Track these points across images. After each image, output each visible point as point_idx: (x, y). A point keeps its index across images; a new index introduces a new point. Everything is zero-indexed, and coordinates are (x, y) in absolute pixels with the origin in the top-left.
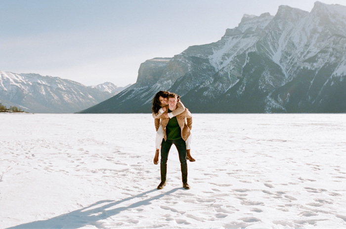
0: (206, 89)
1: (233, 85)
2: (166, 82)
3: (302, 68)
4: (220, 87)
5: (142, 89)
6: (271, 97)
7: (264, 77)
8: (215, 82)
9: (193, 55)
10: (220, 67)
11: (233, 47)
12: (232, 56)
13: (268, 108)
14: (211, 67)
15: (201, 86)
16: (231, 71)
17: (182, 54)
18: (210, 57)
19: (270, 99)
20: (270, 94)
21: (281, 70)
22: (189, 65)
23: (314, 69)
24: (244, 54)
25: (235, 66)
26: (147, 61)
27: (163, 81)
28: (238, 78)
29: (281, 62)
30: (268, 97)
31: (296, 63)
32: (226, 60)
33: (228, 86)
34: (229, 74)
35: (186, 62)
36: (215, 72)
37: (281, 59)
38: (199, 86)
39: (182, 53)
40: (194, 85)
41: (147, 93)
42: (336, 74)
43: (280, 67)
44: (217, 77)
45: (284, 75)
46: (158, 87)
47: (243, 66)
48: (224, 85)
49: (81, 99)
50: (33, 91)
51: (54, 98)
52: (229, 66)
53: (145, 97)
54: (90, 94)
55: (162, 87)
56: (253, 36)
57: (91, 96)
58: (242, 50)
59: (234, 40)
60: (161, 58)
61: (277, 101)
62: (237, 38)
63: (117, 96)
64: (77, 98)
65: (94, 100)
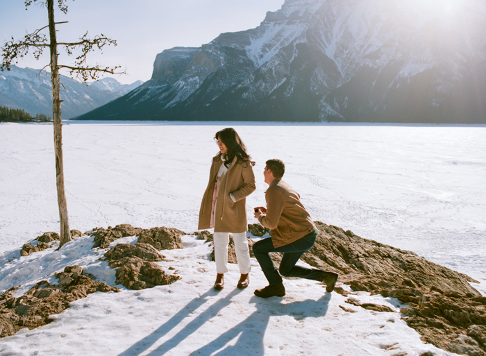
0: (245, 89)
1: (279, 85)
2: (191, 79)
3: (362, 65)
4: (263, 87)
5: (160, 88)
6: (325, 100)
7: (316, 75)
8: (256, 80)
9: (226, 45)
10: (261, 62)
11: (276, 36)
12: (275, 48)
13: (323, 116)
14: (250, 61)
15: (240, 86)
16: (276, 67)
17: (212, 44)
18: (247, 48)
19: (324, 104)
20: (324, 98)
21: (336, 67)
22: (221, 58)
23: (376, 67)
24: (291, 45)
25: (280, 60)
26: (165, 51)
27: (188, 78)
28: (285, 76)
29: (335, 57)
30: (322, 101)
31: (354, 59)
32: (267, 52)
33: (274, 86)
34: (274, 71)
35: (217, 53)
36: (254, 67)
37: (336, 53)
38: (236, 86)
39: (212, 42)
41: (166, 94)
42: (403, 74)
43: (334, 63)
44: (259, 75)
45: (340, 74)
46: (181, 86)
47: (291, 61)
48: (268, 85)
49: (74, 100)
50: (8, 88)
51: (38, 98)
52: (273, 60)
53: (165, 98)
54: (86, 93)
55: (187, 85)
56: (300, 22)
57: (87, 97)
58: (287, 39)
59: (276, 26)
60: (183, 48)
61: (333, 107)
62: (280, 24)
63: (127, 96)
64: (69, 98)
65: (92, 101)
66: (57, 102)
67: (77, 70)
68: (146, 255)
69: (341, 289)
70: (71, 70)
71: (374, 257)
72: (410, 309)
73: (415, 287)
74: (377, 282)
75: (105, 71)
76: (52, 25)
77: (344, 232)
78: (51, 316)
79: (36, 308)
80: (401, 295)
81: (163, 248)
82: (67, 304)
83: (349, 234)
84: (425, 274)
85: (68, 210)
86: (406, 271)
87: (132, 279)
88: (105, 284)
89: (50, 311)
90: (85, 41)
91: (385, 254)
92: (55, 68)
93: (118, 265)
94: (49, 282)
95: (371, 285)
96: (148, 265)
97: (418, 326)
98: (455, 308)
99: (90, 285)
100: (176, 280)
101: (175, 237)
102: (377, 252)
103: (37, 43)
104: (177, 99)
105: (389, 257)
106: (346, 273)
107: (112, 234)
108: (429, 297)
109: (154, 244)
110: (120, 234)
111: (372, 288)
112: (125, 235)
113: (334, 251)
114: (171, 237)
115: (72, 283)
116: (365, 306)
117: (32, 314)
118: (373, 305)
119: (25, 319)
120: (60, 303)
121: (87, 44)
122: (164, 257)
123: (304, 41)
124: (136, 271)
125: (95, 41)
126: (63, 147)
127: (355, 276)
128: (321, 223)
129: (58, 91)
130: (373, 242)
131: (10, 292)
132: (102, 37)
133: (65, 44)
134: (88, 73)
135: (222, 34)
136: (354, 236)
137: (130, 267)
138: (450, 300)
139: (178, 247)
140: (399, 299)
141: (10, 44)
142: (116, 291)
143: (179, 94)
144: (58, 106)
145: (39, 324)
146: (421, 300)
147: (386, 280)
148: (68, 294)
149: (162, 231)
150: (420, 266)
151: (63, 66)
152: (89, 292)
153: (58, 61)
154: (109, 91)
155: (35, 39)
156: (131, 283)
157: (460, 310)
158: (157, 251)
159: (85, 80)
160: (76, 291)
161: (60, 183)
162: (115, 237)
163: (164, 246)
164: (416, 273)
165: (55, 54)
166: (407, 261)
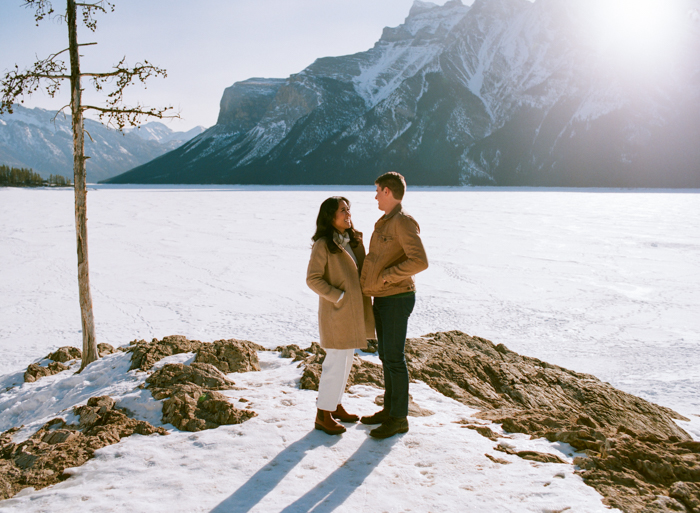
0: (353, 139)
1: (401, 132)
2: (274, 125)
3: (520, 104)
4: (378, 136)
5: (229, 138)
6: (468, 156)
7: (455, 119)
8: (368, 125)
9: (325, 75)
10: (375, 100)
11: (397, 62)
12: (395, 79)
13: (464, 177)
14: (359, 98)
15: (344, 134)
16: (396, 106)
17: (304, 73)
18: (355, 79)
19: (467, 161)
20: (466, 152)
21: (483, 107)
22: (318, 93)
23: (541, 107)
24: (418, 76)
25: (403, 97)
26: (237, 84)
27: (270, 122)
28: (410, 119)
29: (482, 92)
30: (463, 156)
31: (510, 96)
32: (384, 85)
33: (392, 135)
34: (394, 112)
35: (312, 87)
36: (365, 107)
37: (483, 86)
38: (339, 134)
39: (305, 71)
40: (329, 131)
41: (238, 146)
42: (580, 117)
43: (481, 101)
44: (372, 118)
45: (489, 117)
46: (260, 134)
47: (418, 98)
48: (385, 133)
49: (105, 155)
50: (9, 137)
51: (52, 152)
52: (393, 97)
53: (237, 152)
54: (123, 145)
55: (268, 134)
56: (431, 43)
57: (124, 150)
58: (412, 67)
59: (397, 48)
60: (263, 79)
61: (479, 165)
62: (402, 45)
63: (181, 150)
64: (97, 152)
65: (130, 157)
66: (80, 159)
67: (110, 113)
68: (207, 381)
69: (489, 430)
70: (101, 112)
71: (537, 383)
72: (588, 458)
73: (595, 427)
74: (541, 419)
75: (150, 113)
76: (73, 48)
77: (494, 347)
78: (67, 470)
79: (46, 459)
80: (576, 438)
81: (232, 370)
82: (91, 452)
83: (501, 349)
84: (610, 407)
85: (94, 314)
86: (583, 403)
87: (186, 416)
88: (147, 423)
89: (66, 463)
90: (120, 71)
91: (553, 378)
92: (78, 109)
93: (166, 396)
94: (65, 420)
95: (531, 424)
96: (209, 396)
97: (599, 483)
98: (652, 458)
99: (125, 425)
100: (249, 418)
101: (248, 355)
102: (541, 375)
103: (52, 74)
104: (253, 154)
105: (559, 382)
106: (496, 407)
107: (157, 349)
108: (615, 442)
109: (218, 364)
110: (170, 349)
111: (533, 428)
112: (176, 351)
113: (479, 375)
114: (244, 354)
115: (99, 422)
116: (522, 455)
117: (40, 468)
118: (534, 454)
119: (30, 474)
120: (81, 451)
121: (124, 75)
122: (233, 384)
123: (437, 69)
124: (192, 404)
125: (136, 70)
126: (88, 224)
127: (509, 410)
128: (461, 334)
129: (82, 142)
130: (536, 360)
131: (8, 435)
132: (145, 65)
133: (93, 75)
134: (126, 117)
135: (319, 59)
136: (509, 351)
137: (184, 398)
138: (645, 446)
139: (254, 369)
140: (572, 445)
141: (13, 76)
142: (162, 434)
143: (257, 147)
144: (81, 165)
145: (50, 481)
146: (604, 446)
147: (553, 416)
148: (93, 438)
149: (231, 346)
150: (603, 397)
151: (89, 107)
152: (123, 435)
153: (82, 99)
154: (156, 142)
155: (49, 67)
156: (185, 422)
157: (659, 461)
158: (223, 374)
159: (121, 126)
160: (104, 434)
161: (83, 275)
162: (161, 353)
163: (232, 366)
164: (598, 407)
165: (78, 89)
166: (585, 389)
